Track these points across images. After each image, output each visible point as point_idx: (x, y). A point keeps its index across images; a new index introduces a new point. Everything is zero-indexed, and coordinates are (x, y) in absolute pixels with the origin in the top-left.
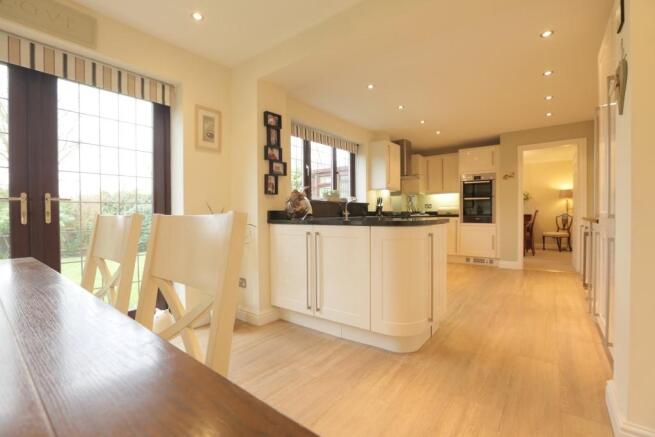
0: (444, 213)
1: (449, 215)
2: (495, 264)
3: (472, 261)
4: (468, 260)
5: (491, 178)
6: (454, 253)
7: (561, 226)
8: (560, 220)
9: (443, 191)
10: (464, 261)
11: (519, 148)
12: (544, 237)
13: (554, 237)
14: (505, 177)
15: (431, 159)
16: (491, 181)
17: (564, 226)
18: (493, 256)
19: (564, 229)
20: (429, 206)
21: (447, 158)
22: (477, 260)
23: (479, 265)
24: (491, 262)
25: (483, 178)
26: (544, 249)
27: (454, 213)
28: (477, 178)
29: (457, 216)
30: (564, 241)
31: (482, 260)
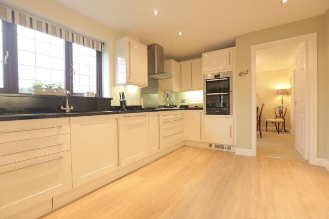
0: (193, 107)
1: (197, 108)
2: (232, 150)
3: (213, 146)
4: (210, 145)
5: (229, 76)
6: (200, 140)
7: (278, 115)
8: (277, 110)
9: (192, 88)
10: (207, 147)
11: (253, 47)
12: (267, 123)
13: (273, 123)
14: (241, 74)
15: (183, 63)
16: (228, 78)
17: (280, 115)
18: (230, 143)
19: (280, 117)
20: (183, 101)
21: (194, 61)
22: (217, 146)
23: (219, 150)
24: (229, 148)
25: (221, 76)
26: (267, 131)
27: (199, 106)
28: (217, 76)
29: (201, 109)
30: (281, 125)
31: (222, 147)
